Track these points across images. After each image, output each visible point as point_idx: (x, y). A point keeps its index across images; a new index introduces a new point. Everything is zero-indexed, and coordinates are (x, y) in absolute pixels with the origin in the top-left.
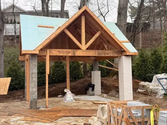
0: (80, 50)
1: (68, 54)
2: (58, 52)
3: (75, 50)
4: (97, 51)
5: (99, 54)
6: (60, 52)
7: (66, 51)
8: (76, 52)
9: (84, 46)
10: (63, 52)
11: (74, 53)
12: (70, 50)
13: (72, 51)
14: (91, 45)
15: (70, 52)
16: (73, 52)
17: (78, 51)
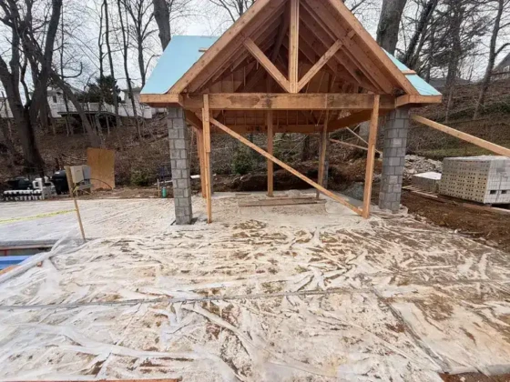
0: (282, 95)
1: (253, 105)
2: (229, 101)
3: (270, 95)
4: (326, 95)
5: (332, 104)
6: (233, 100)
7: (250, 97)
8: (273, 99)
9: (293, 85)
10: (242, 100)
11: (269, 102)
12: (259, 95)
13: (262, 97)
14: (312, 80)
15: (258, 100)
16: (265, 99)
17: (278, 98)
